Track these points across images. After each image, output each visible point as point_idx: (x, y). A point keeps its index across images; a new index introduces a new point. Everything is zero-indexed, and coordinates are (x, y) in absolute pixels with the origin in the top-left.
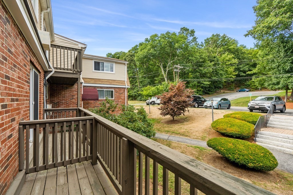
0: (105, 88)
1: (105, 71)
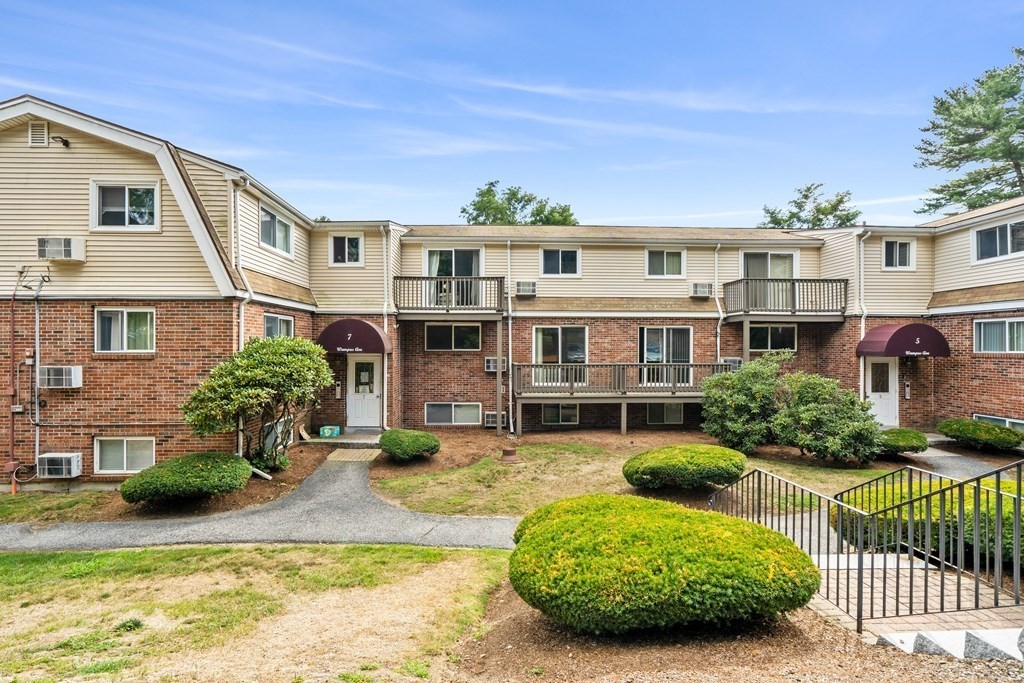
0: (1007, 314)
1: (1011, 255)
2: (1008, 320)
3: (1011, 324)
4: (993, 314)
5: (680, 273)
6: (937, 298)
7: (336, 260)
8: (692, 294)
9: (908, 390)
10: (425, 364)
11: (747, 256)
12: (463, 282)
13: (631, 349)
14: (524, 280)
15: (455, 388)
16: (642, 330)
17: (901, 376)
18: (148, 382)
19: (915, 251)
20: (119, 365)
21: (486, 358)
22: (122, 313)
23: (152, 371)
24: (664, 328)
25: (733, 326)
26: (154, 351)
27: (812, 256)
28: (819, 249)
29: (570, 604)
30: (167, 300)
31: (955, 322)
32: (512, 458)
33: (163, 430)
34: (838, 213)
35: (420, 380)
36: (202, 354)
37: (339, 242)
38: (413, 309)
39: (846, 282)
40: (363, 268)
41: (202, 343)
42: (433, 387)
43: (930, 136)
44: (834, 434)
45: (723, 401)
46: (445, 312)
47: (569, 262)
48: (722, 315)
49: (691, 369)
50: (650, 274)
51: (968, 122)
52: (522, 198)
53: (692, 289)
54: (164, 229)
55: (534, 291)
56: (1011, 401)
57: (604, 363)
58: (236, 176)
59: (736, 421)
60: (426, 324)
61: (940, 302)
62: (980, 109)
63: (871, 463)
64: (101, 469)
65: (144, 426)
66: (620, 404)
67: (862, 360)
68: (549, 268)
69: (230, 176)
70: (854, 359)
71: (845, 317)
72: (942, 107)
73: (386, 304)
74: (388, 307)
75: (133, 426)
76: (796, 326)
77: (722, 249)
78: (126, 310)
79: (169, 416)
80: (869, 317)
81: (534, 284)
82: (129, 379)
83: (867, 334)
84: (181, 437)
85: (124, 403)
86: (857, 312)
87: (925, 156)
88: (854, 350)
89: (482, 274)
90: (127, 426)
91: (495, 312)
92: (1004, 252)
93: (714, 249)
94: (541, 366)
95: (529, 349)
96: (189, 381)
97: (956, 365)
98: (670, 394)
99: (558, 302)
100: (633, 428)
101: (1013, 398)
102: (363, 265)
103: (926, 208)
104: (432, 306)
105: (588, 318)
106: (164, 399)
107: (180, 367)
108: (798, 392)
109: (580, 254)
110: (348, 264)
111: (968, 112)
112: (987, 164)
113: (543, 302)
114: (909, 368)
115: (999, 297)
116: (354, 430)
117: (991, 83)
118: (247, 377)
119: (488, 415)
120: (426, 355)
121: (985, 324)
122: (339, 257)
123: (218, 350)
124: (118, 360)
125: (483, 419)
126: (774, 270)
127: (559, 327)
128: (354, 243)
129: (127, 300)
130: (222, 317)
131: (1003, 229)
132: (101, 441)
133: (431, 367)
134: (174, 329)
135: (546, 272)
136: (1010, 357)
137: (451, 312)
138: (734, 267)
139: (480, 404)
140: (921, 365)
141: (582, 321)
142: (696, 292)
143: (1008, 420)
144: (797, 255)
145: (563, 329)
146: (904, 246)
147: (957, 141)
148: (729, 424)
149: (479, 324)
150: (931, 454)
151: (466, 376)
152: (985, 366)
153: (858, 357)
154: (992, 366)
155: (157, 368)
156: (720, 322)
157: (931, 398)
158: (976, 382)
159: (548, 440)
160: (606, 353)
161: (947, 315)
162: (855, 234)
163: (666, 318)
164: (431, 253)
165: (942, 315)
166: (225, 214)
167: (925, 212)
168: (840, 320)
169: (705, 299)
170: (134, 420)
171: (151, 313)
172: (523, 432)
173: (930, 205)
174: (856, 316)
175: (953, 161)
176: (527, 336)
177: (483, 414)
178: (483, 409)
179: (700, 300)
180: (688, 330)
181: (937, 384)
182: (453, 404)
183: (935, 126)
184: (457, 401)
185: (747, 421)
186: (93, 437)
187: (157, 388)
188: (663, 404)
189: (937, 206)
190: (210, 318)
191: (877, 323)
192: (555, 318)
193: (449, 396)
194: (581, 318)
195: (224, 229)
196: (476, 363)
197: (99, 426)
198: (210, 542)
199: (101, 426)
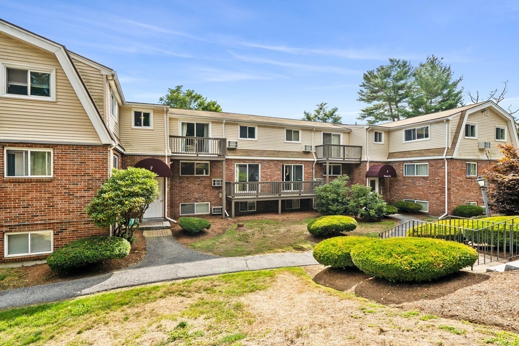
0: (416, 162)
1: (417, 140)
2: (416, 164)
3: (417, 165)
4: (411, 161)
5: (298, 140)
6: (391, 155)
7: (136, 125)
8: (304, 150)
9: (381, 190)
10: (180, 183)
11: (324, 134)
12: (201, 140)
13: (279, 175)
14: (232, 141)
15: (196, 195)
16: (283, 165)
17: (379, 185)
18: (48, 195)
19: (383, 136)
20: (25, 185)
21: (213, 180)
22: (26, 152)
23: (51, 189)
24: (292, 165)
25: (320, 165)
26: (52, 176)
27: (347, 135)
28: (349, 133)
29: (421, 271)
30: (62, 145)
31: (397, 164)
32: (243, 228)
33: (59, 226)
34: (334, 117)
35: (177, 192)
36: (87, 178)
37: (138, 115)
38: (176, 153)
39: (361, 147)
40: (153, 130)
41: (87, 171)
42: (184, 195)
43: (362, 88)
44: (372, 209)
45: (328, 197)
46: (196, 155)
47: (252, 133)
48: (316, 160)
49: (303, 184)
50: (287, 140)
51: (376, 85)
52: (194, 96)
53: (304, 148)
54: (58, 100)
55: (236, 146)
56: (417, 194)
57: (268, 181)
58: (109, 73)
59: (332, 206)
60: (181, 161)
61: (392, 156)
62: (379, 80)
63: (382, 220)
64: (8, 254)
65: (46, 224)
66: (278, 200)
67: (367, 179)
68: (243, 135)
69: (104, 72)
70: (365, 179)
71: (361, 162)
72: (366, 77)
73: (166, 150)
74: (168, 152)
75: (37, 224)
76: (341, 165)
77: (316, 131)
78: (29, 150)
79: (63, 217)
80: (370, 162)
81: (236, 143)
82: (34, 194)
83: (369, 168)
84: (72, 229)
85: (30, 210)
86: (366, 160)
87: (361, 97)
88: (365, 175)
89: (210, 136)
90: (32, 225)
91: (217, 156)
92: (414, 139)
93: (312, 130)
94: (238, 183)
95: (233, 175)
96: (78, 195)
97: (397, 181)
98: (298, 195)
99: (247, 152)
100: (284, 211)
101: (418, 192)
102: (152, 129)
103: (361, 117)
104: (183, 152)
105: (261, 160)
106: (60, 206)
107: (72, 186)
108: (358, 192)
109: (257, 130)
110: (143, 127)
111: (376, 81)
112: (381, 102)
113: (240, 152)
114: (382, 182)
115: (413, 155)
116: (148, 220)
117: (383, 71)
118: (129, 191)
119: (214, 209)
120: (180, 178)
121: (408, 165)
122: (138, 123)
123: (98, 176)
124: (24, 182)
125: (211, 211)
126: (334, 141)
127: (247, 164)
128: (147, 116)
129: (31, 144)
130: (101, 156)
131: (414, 130)
132: (9, 236)
133: (184, 185)
134: (68, 162)
135: (241, 137)
136: (417, 177)
137: (199, 155)
138: (319, 140)
139: (209, 203)
140: (385, 181)
141: (258, 161)
142: (306, 149)
143: (416, 201)
144: (342, 135)
145: (249, 165)
146: (380, 134)
147: (372, 92)
148: (330, 207)
149: (209, 162)
150: (396, 216)
151: (202, 189)
152: (408, 181)
153: (366, 178)
154: (411, 181)
155: (55, 187)
156: (315, 163)
157: (388, 193)
158: (405, 187)
159: (249, 219)
160: (268, 177)
161: (394, 162)
162: (365, 128)
163: (293, 161)
164: (183, 124)
165: (392, 162)
166: (101, 94)
167: (360, 119)
168: (359, 163)
169: (308, 153)
170: (37, 220)
171: (49, 153)
172: (235, 215)
173: (362, 116)
174: (366, 161)
175: (369, 100)
176: (232, 168)
177: (211, 208)
178: (211, 206)
179: (307, 153)
180: (302, 166)
181: (390, 188)
182: (195, 203)
183: (364, 85)
184: (197, 202)
185: (337, 206)
186: (4, 233)
187: (55, 199)
188: (292, 200)
189: (364, 117)
190: (92, 156)
191: (372, 164)
192: (245, 160)
193: (193, 199)
194: (257, 160)
195: (101, 104)
196: (207, 182)
197: (9, 226)
198: (133, 285)
199: (11, 226)
